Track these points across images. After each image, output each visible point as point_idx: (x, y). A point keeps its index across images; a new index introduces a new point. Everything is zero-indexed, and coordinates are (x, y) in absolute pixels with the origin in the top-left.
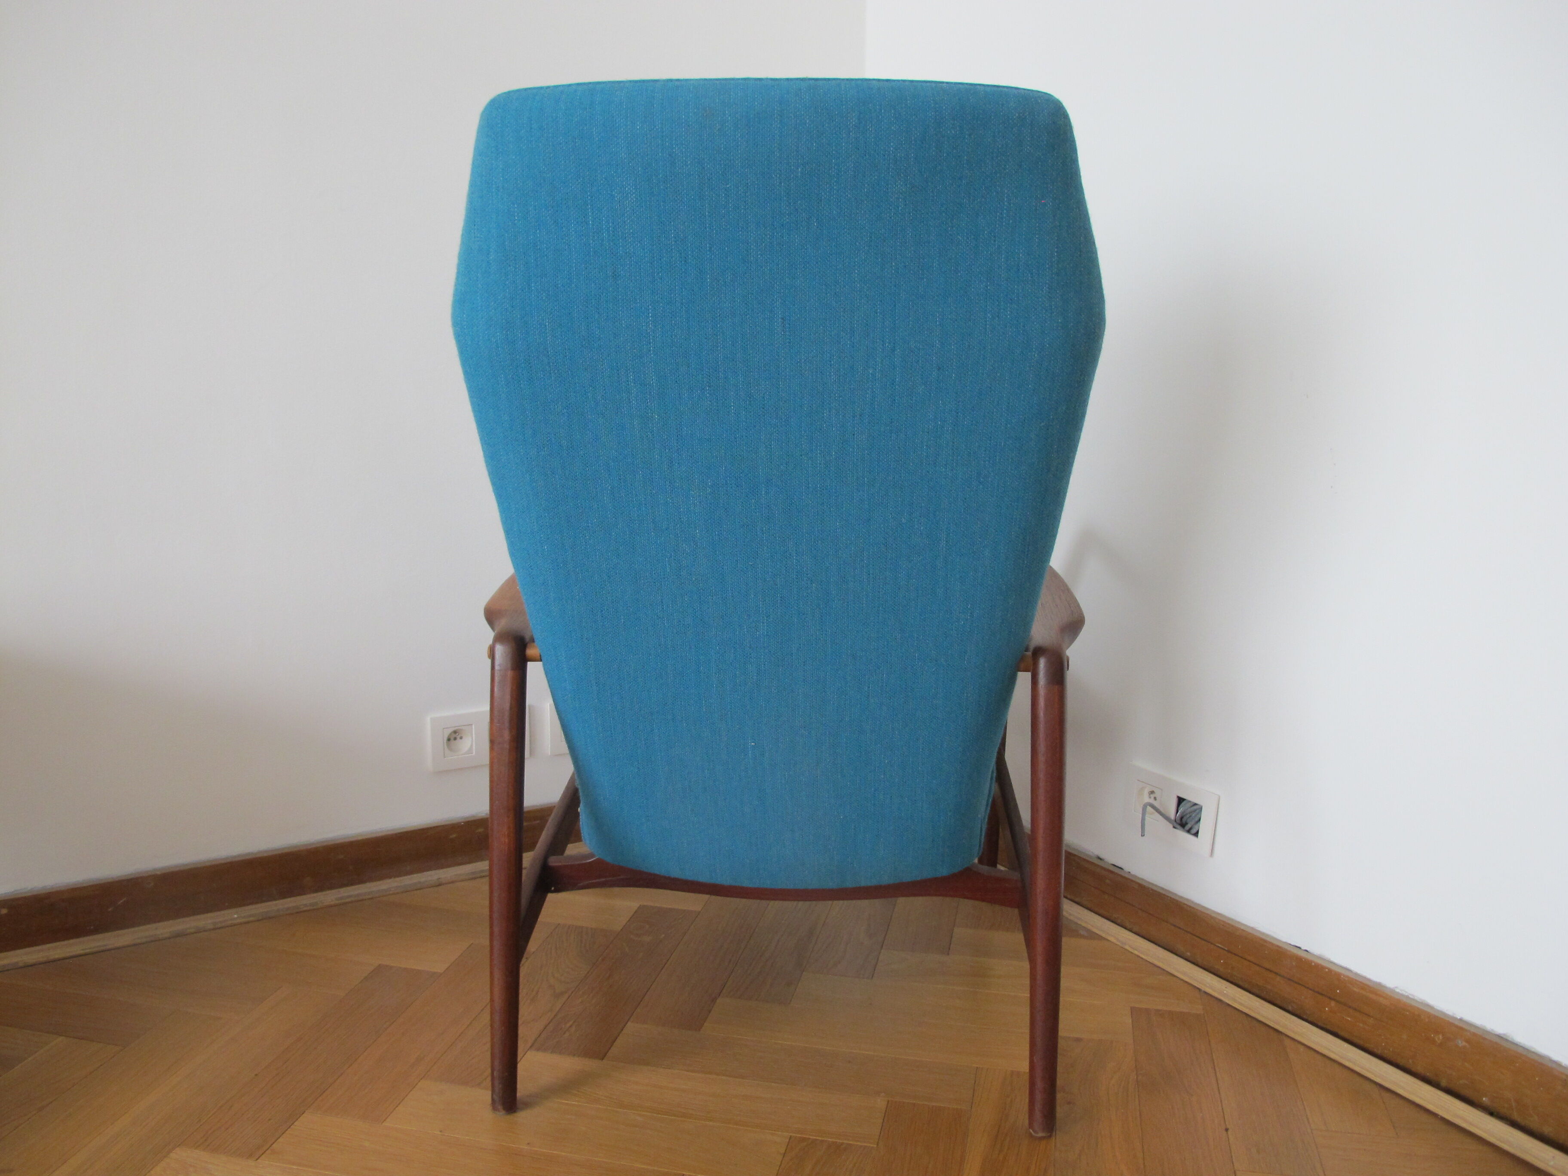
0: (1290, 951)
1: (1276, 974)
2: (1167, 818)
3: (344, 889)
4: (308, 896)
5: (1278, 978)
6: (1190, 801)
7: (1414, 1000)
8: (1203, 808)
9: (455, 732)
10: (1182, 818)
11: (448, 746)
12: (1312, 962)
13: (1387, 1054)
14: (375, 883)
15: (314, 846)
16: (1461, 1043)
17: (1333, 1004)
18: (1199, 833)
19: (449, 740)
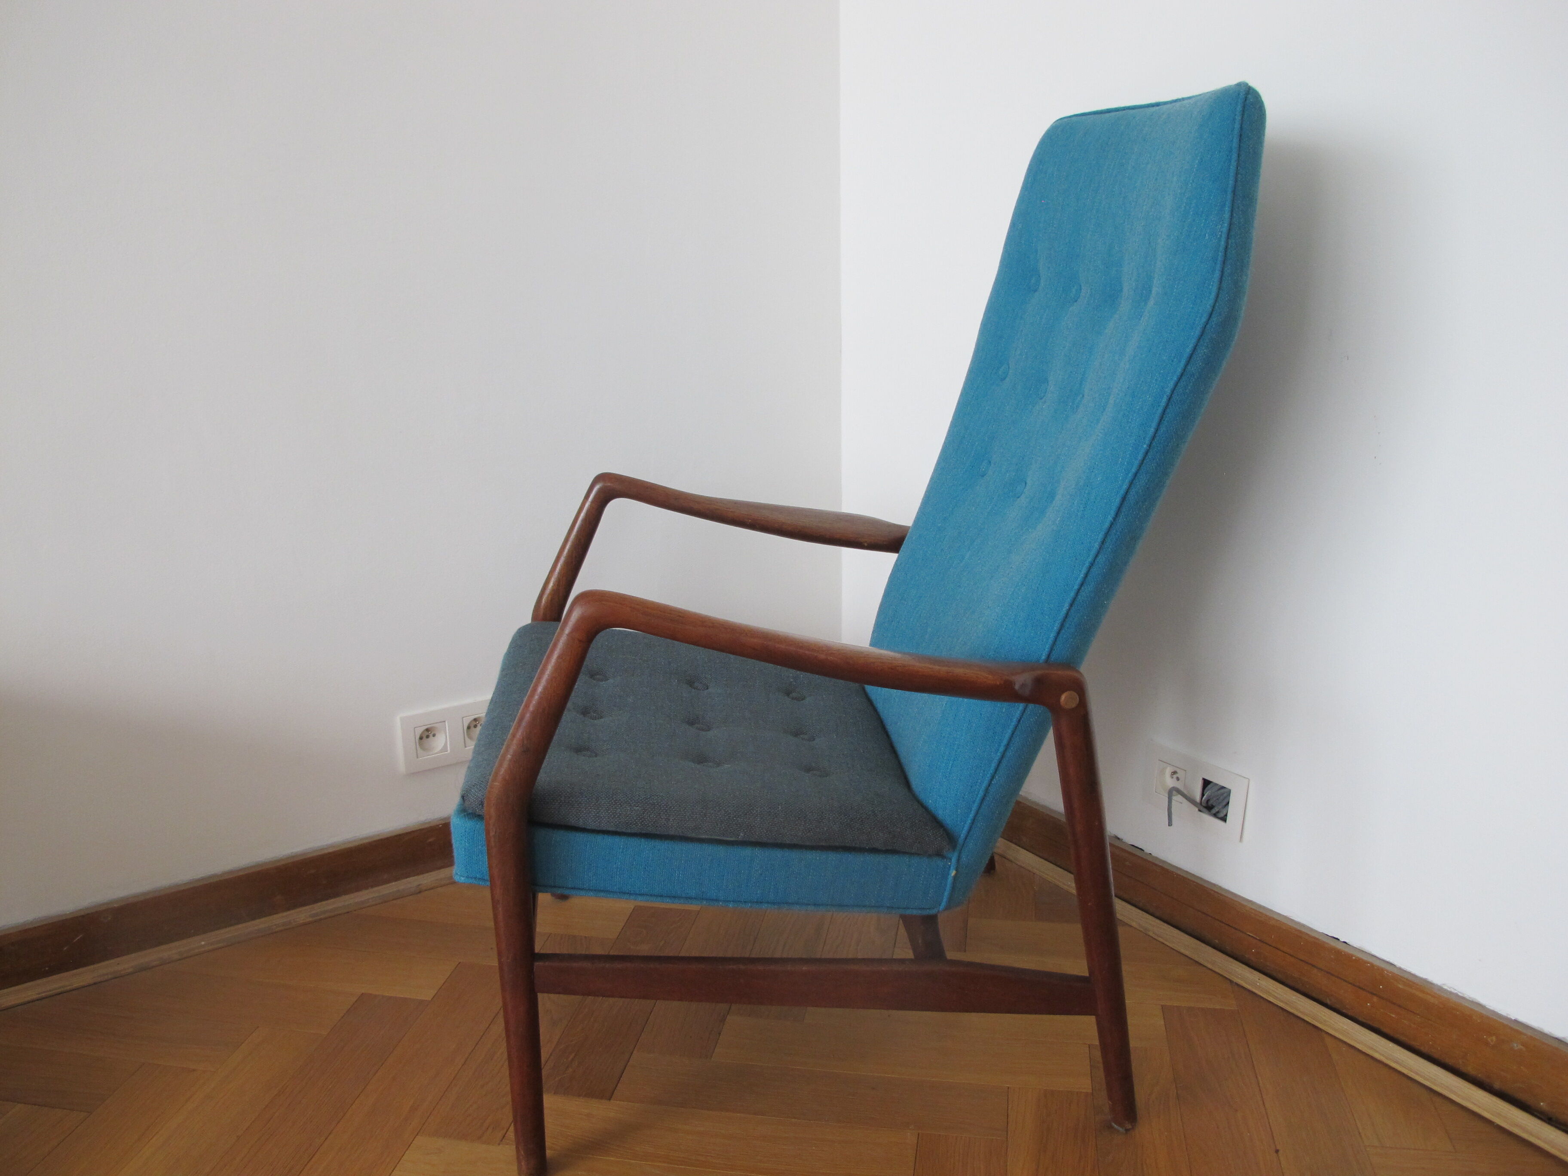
0: (1328, 944)
1: (1313, 966)
2: (1192, 801)
3: (319, 904)
4: (280, 915)
5: (1315, 971)
6: (1216, 784)
7: (1463, 998)
8: (1232, 791)
9: (427, 730)
10: (1208, 801)
11: (420, 745)
12: (1352, 956)
13: (1436, 1055)
14: (352, 896)
15: (283, 863)
16: (1516, 1046)
17: (1375, 999)
18: (1228, 815)
19: (421, 738)
